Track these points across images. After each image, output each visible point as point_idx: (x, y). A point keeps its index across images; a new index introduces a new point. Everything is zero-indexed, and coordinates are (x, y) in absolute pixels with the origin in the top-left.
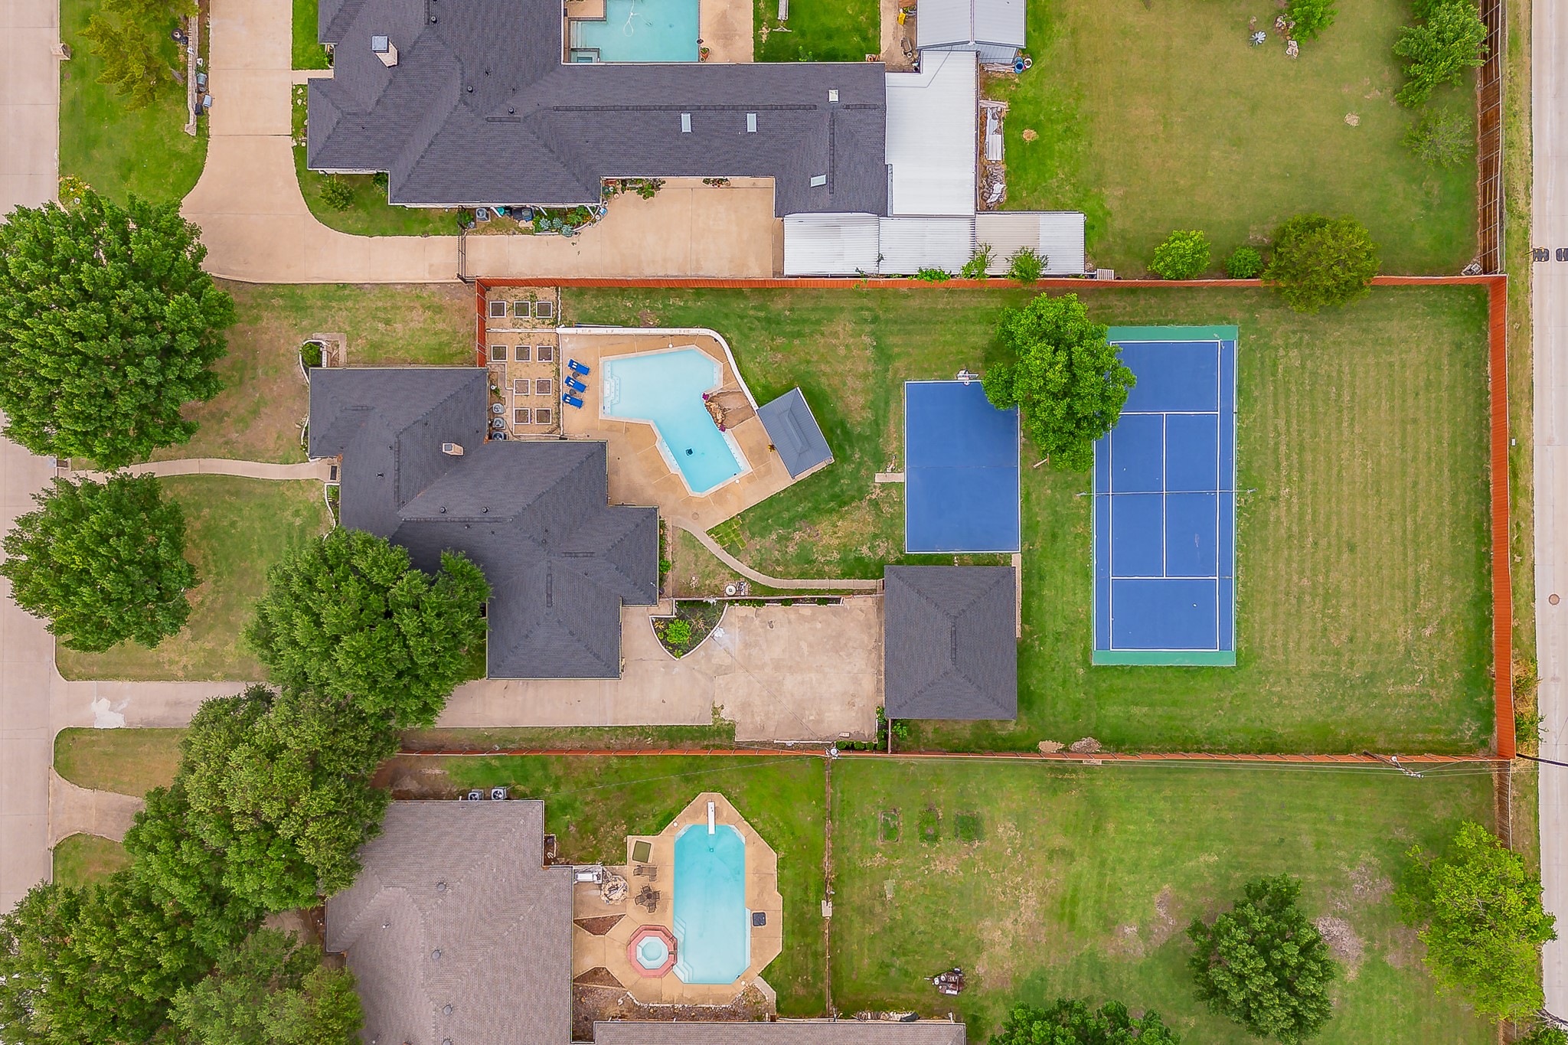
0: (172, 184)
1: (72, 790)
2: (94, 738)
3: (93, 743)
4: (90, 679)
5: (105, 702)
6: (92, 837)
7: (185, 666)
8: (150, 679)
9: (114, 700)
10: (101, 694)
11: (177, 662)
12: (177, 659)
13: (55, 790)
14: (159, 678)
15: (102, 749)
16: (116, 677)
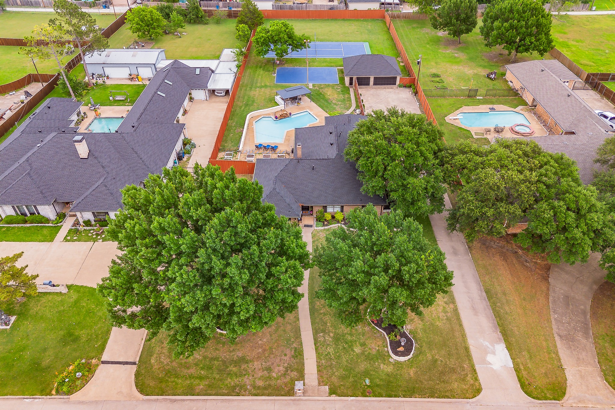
0: (96, 307)
1: (573, 387)
2: (522, 368)
3: (526, 368)
4: (475, 370)
5: (490, 358)
6: (602, 370)
7: (446, 303)
8: (461, 325)
9: (486, 352)
10: (484, 361)
11: (444, 307)
12: (442, 308)
13: (580, 402)
14: (459, 319)
15: (528, 361)
16: (467, 349)
